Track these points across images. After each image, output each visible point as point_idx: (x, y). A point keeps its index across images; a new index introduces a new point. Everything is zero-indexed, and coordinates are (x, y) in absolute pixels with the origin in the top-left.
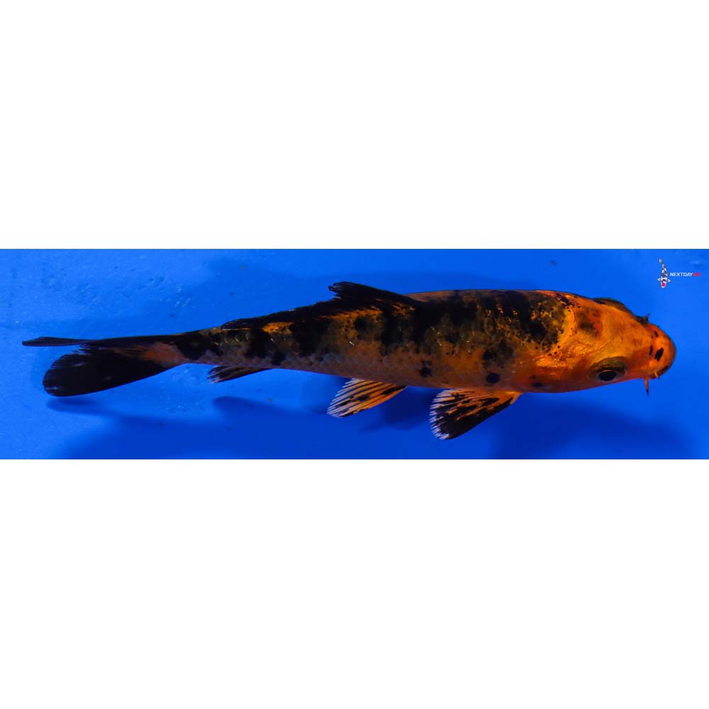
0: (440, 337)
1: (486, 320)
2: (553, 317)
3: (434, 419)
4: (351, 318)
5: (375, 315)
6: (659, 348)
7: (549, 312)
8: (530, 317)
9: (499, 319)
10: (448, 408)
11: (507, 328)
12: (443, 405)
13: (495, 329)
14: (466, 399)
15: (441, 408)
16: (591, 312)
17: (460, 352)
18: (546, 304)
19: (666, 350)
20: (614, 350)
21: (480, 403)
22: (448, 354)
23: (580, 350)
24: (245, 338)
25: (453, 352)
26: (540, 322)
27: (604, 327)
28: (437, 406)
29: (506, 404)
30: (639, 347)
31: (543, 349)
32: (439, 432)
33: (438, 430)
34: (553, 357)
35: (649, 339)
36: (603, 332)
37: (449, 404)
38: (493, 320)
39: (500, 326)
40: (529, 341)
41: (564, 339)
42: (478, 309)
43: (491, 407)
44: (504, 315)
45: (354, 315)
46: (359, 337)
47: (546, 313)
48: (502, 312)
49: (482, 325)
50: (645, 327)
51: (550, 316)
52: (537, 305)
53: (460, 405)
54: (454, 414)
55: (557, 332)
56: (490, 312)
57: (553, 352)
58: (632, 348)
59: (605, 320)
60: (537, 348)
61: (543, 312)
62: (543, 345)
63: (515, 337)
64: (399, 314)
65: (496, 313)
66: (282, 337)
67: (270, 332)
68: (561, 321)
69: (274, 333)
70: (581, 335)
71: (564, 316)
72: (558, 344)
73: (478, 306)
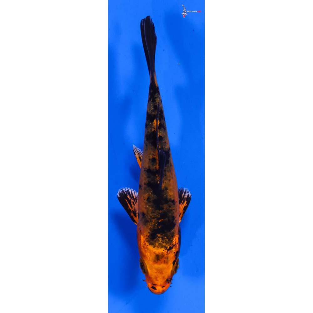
0: (149, 194)
1: (155, 214)
2: (160, 243)
3: (124, 190)
4: (156, 156)
5: (157, 166)
6: (156, 288)
7: (162, 241)
8: (158, 234)
9: (156, 220)
10: (130, 195)
11: (153, 223)
12: (131, 193)
13: (152, 218)
14: (135, 203)
15: (130, 192)
16: (166, 260)
17: (144, 202)
18: (166, 240)
19: (157, 291)
20: (150, 269)
21: (133, 209)
22: (144, 197)
23: (147, 254)
24: (152, 112)
25: (144, 200)
26: (157, 238)
27: (159, 265)
28: (130, 191)
29: (134, 221)
30: (154, 280)
31: (146, 239)
32: (120, 192)
33: (121, 192)
34: (144, 243)
35: (159, 284)
36: (157, 265)
37: (131, 196)
38: (156, 218)
39: (153, 220)
40: (149, 233)
41: (151, 247)
42: (160, 211)
43: (132, 214)
44: (158, 222)
45: (157, 158)
46: (150, 159)
47: (161, 240)
48: (159, 221)
49: (154, 213)
50: (164, 282)
51: (160, 242)
52: (165, 237)
53: (132, 201)
54: (128, 199)
55: (153, 245)
56: (159, 216)
57: (146, 243)
58: (153, 277)
59: (163, 266)
60: (147, 236)
61: (161, 239)
62: (148, 239)
63: (150, 227)
64: (157, 177)
65: (159, 219)
66: (151, 127)
67: (154, 122)
68: (158, 246)
69: (153, 124)
70: (154, 255)
71: (161, 248)
72: (149, 245)
73: (161, 211)
